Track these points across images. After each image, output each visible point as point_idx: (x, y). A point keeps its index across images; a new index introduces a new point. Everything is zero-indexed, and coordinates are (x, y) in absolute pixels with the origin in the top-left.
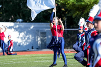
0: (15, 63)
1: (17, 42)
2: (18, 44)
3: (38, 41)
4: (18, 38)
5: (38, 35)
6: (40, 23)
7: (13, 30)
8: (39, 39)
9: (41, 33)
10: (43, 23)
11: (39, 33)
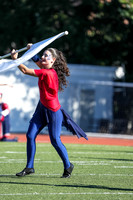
0: (10, 161)
1: (21, 111)
2: (22, 115)
3: (73, 111)
4: (25, 99)
5: (74, 96)
6: (82, 67)
7: (12, 78)
8: (76, 106)
9: (83, 91)
10: (88, 67)
11: (78, 91)
